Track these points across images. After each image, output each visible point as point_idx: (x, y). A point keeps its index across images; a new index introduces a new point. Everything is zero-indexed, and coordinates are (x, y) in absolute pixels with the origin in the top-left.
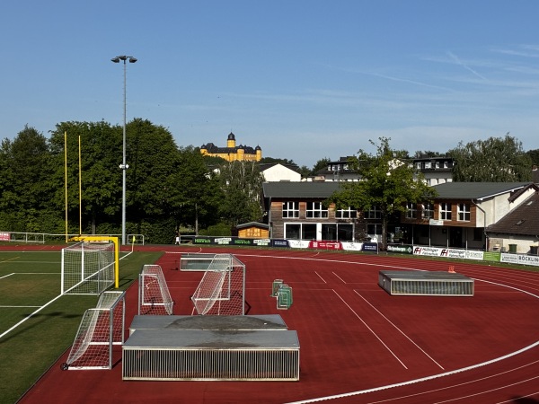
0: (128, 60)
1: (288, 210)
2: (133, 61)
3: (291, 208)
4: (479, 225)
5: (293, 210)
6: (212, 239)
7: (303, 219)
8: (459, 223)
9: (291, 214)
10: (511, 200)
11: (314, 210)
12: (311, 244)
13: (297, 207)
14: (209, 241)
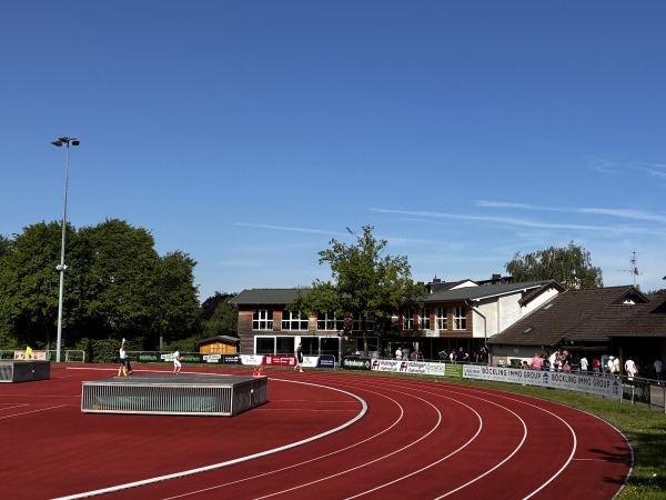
0: (70, 142)
1: (260, 320)
2: (76, 143)
3: (263, 317)
4: (477, 333)
5: (266, 320)
6: (159, 356)
7: (277, 331)
8: (455, 333)
9: (263, 324)
10: (523, 303)
11: (291, 320)
12: (264, 360)
13: (270, 317)
14: (155, 358)
